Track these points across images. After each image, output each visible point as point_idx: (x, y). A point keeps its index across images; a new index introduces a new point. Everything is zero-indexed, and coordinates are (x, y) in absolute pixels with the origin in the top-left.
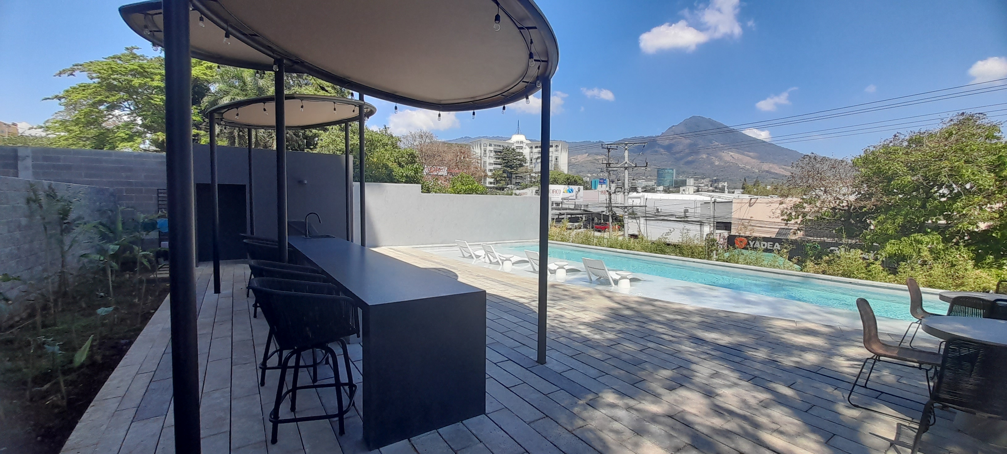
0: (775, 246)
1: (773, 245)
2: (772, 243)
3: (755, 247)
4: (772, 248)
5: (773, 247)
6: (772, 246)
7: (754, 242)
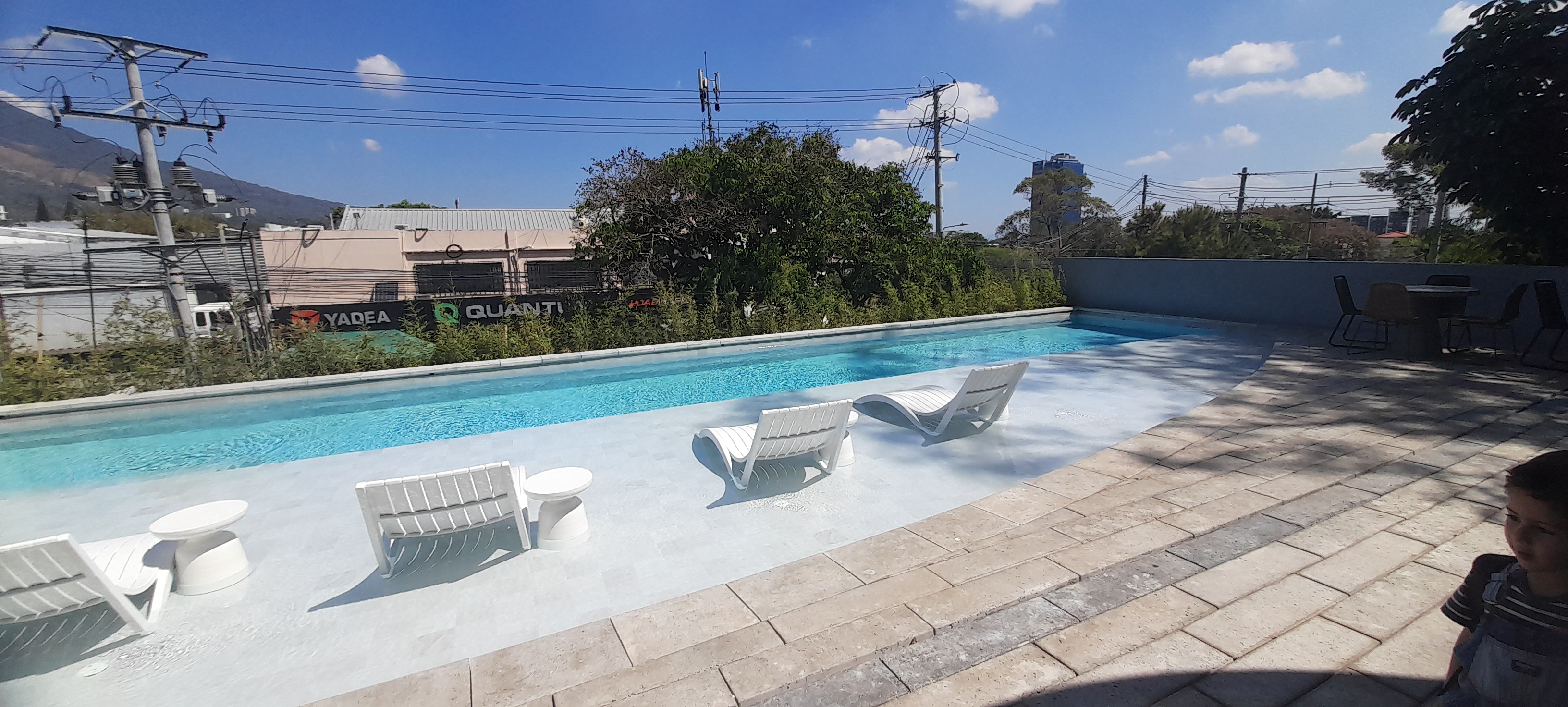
0: (380, 316)
1: (376, 316)
2: (372, 313)
3: (339, 324)
4: (374, 322)
5: (376, 319)
6: (373, 317)
7: (335, 315)
